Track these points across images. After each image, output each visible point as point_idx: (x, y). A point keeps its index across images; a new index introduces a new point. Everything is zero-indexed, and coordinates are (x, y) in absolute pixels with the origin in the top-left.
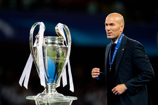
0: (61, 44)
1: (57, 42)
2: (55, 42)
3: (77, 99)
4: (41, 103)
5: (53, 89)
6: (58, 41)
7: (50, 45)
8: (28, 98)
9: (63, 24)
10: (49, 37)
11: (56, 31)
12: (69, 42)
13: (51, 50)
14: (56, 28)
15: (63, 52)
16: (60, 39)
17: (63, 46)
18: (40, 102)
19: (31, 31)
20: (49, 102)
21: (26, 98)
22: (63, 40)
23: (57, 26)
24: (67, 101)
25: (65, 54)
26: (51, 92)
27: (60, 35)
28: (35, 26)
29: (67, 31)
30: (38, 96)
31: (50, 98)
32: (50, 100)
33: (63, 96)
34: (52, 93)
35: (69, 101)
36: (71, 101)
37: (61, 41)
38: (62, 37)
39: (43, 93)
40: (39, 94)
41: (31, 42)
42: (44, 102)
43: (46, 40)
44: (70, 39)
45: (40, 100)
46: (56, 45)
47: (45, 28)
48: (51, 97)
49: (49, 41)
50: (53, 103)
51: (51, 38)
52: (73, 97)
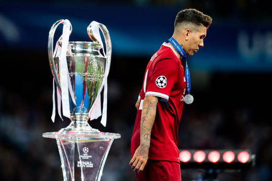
0: (96, 53)
1: (89, 50)
2: (87, 50)
3: (120, 137)
4: (65, 143)
5: (83, 122)
6: (92, 49)
7: (79, 55)
8: (46, 135)
9: (99, 23)
10: (77, 42)
11: (89, 34)
12: (108, 51)
13: (80, 61)
14: (88, 29)
15: (99, 66)
16: (95, 45)
17: (99, 56)
18: (64, 141)
19: (50, 33)
20: (77, 142)
21: (43, 136)
22: (100, 47)
23: (90, 25)
24: (106, 140)
25: (102, 68)
26: (81, 126)
27: (95, 40)
28: (57, 26)
29: (106, 34)
30: (61, 133)
31: (79, 136)
32: (79, 139)
33: (99, 132)
34: (82, 128)
35: (108, 140)
36: (110, 140)
37: (96, 49)
38: (97, 43)
39: (68, 127)
40: (63, 129)
41: (51, 50)
42: (69, 141)
43: (72, 47)
44: (110, 45)
45: (64, 138)
46: (88, 55)
47: (72, 29)
48: (80, 133)
49: (78, 48)
50: (83, 143)
51: (80, 44)
52: (114, 134)
